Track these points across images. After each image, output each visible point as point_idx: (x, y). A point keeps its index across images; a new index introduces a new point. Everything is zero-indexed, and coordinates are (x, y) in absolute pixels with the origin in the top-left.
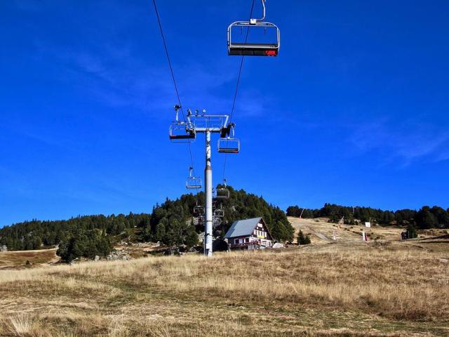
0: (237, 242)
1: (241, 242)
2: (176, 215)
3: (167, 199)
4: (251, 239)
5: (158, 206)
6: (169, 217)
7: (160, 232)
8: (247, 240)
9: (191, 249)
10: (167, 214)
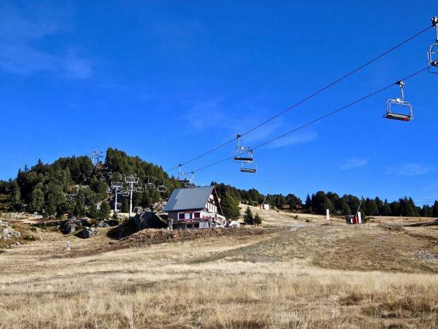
0: (182, 216)
1: (187, 216)
2: (56, 180)
3: (39, 161)
4: (203, 214)
5: (26, 169)
6: (47, 182)
7: (38, 200)
8: (198, 215)
9: (101, 224)
10: (44, 179)
